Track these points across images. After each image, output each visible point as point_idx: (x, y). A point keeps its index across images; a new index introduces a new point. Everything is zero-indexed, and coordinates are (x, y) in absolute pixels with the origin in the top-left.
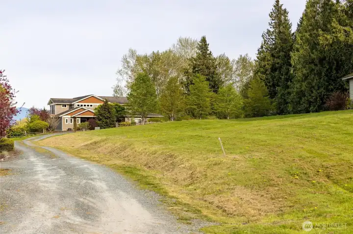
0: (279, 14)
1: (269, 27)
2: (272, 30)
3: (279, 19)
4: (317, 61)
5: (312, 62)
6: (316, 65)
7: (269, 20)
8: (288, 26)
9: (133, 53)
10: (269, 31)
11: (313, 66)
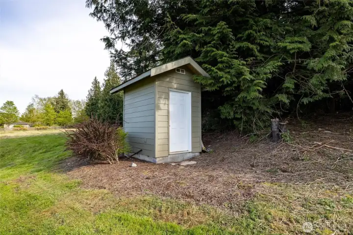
0: (96, 83)
1: (91, 88)
2: (93, 89)
3: (96, 85)
4: (108, 100)
5: (106, 100)
6: (108, 102)
7: (92, 85)
8: (99, 88)
9: (37, 96)
10: (91, 90)
11: (106, 102)
